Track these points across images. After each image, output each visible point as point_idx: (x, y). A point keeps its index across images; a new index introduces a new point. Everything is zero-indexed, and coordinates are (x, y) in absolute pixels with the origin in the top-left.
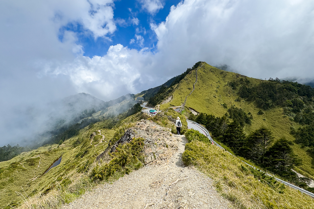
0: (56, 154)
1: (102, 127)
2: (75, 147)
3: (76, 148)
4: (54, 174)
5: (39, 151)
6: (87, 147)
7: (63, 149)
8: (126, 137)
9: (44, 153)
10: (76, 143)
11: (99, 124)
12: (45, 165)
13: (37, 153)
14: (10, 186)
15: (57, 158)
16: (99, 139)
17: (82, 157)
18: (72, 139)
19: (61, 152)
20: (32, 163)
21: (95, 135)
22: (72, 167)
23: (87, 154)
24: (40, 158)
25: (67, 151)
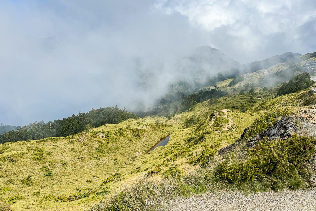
0: (163, 131)
1: (230, 105)
2: (187, 127)
3: (188, 129)
4: (160, 155)
5: (145, 121)
6: (204, 131)
7: (172, 126)
8: (278, 129)
9: (151, 125)
10: (189, 122)
11: (225, 100)
12: (150, 140)
13: (144, 123)
14: (116, 154)
15: (165, 136)
16: (224, 124)
17: (196, 144)
18: (184, 114)
19: (170, 129)
20: (137, 133)
21: (218, 116)
22: (182, 154)
23: (203, 141)
24: (146, 131)
25: (177, 129)
